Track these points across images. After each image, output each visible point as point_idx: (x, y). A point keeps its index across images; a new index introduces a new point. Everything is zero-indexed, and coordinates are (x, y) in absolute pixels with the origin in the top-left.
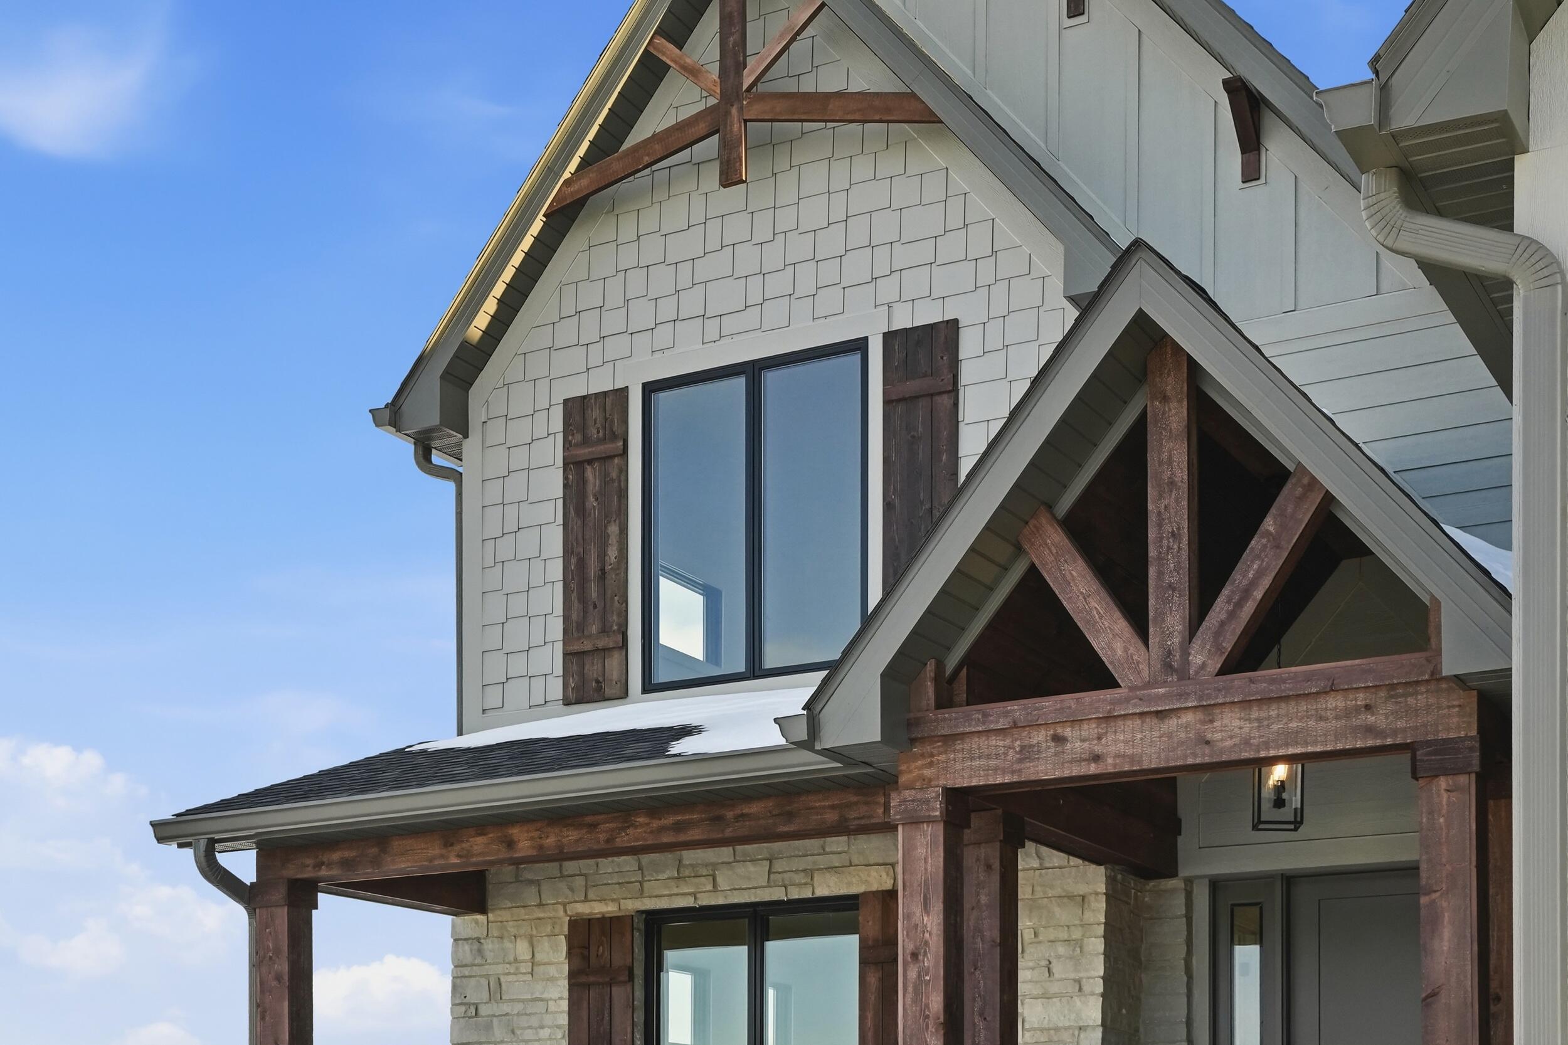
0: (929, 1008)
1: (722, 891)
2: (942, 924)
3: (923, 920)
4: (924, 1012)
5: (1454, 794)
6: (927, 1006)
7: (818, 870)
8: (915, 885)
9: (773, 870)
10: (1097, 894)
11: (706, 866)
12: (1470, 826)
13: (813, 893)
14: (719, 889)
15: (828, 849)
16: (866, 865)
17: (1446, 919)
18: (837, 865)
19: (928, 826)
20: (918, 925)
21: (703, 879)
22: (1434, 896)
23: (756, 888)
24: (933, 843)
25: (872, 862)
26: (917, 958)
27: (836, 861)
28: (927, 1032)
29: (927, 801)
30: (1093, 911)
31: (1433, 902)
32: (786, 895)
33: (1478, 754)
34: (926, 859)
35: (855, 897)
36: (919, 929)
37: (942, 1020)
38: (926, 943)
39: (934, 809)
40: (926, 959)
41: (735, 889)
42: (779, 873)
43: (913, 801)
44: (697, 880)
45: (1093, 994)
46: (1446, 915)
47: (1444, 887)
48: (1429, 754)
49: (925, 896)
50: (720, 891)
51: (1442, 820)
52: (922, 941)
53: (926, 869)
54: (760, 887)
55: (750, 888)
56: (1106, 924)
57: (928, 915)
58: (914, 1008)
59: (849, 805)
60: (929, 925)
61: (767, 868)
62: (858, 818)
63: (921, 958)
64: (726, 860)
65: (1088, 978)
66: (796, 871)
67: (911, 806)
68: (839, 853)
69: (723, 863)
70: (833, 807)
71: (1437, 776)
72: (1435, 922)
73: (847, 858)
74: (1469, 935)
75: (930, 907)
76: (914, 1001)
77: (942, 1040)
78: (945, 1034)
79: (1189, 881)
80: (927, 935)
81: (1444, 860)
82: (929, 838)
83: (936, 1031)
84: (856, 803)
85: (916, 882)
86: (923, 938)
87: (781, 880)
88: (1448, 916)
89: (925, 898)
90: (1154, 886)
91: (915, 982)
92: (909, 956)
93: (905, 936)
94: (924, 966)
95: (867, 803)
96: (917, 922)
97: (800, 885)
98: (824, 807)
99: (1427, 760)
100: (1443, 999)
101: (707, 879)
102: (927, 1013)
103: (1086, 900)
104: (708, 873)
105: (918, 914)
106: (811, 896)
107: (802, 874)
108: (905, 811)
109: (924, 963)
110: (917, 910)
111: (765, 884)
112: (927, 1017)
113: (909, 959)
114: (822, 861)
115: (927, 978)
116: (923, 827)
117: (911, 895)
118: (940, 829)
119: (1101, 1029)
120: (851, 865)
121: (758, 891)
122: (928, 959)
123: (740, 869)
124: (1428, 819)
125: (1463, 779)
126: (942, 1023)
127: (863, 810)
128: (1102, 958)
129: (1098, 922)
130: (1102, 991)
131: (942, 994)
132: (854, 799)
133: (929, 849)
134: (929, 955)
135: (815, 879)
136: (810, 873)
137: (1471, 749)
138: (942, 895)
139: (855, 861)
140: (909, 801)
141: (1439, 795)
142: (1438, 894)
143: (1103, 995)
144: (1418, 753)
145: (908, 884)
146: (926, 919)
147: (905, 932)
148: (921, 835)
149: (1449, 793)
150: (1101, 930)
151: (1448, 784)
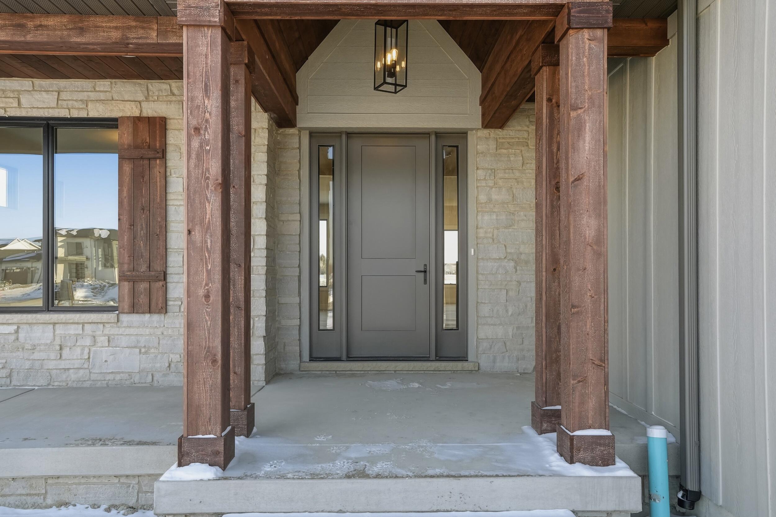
0: (209, 171)
1: (24, 108)
2: (220, 106)
3: (204, 103)
4: (205, 175)
5: (593, 42)
6: (208, 170)
7: (91, 100)
8: (198, 74)
9: (60, 98)
10: (263, 128)
11: (13, 92)
12: (603, 65)
13: (88, 114)
14: (22, 106)
15: (97, 89)
16: (122, 101)
17: (587, 128)
18: (102, 98)
19: (208, 30)
20: (200, 106)
21: (11, 100)
22: (579, 111)
23: (49, 108)
24: (212, 43)
25: (126, 99)
26: (199, 132)
27: (102, 96)
28: (208, 190)
29: (208, 9)
30: (261, 137)
31: (579, 115)
32: (70, 115)
33: (612, 15)
34: (206, 56)
35: (115, 120)
36: (201, 109)
37: (220, 181)
38: (207, 121)
39: (214, 16)
40: (206, 133)
41: (34, 108)
42: (65, 100)
43: (197, 7)
44: (7, 100)
45: (261, 184)
46: (587, 125)
47: (586, 105)
48: (580, 12)
49: (206, 84)
50: (23, 108)
51: (585, 59)
52: (203, 119)
53: (206, 63)
54: (52, 108)
55: (44, 108)
56: (268, 145)
57: (209, 99)
58: (197, 171)
59: (130, 28)
60: (209, 107)
61: (56, 97)
62: (137, 38)
63: (202, 132)
64: (27, 89)
65: (258, 175)
66: (76, 100)
67: (194, 11)
68: (106, 92)
69: (25, 91)
70: (116, 28)
71: (582, 28)
72: (580, 129)
73: (111, 95)
74: (602, 140)
75: (210, 93)
76: (197, 166)
77: (220, 197)
78: (222, 192)
79: (300, 129)
80: (207, 115)
81: (586, 87)
82: (209, 39)
83: (215, 189)
84: (136, 27)
85: (198, 73)
86: (204, 117)
87: (66, 105)
88: (589, 126)
89: (206, 85)
90: (282, 132)
91: (198, 151)
92: (193, 130)
93: (189, 114)
94: (205, 138)
95: (143, 28)
96: (199, 104)
97: (79, 109)
98: (110, 27)
99: (578, 16)
100: (585, 182)
101: (14, 100)
102: (208, 175)
103: (256, 132)
104: (15, 96)
105: (200, 98)
106: (86, 116)
107: (80, 103)
108: (190, 14)
109: (205, 136)
110: (199, 94)
111: (55, 106)
112: (208, 178)
113: (193, 133)
114: (93, 95)
115: (208, 148)
116: (204, 30)
117: (195, 82)
118: (218, 33)
119: (265, 204)
120: (113, 100)
121: (50, 110)
122: (208, 132)
123: (37, 96)
124: (576, 58)
125: (599, 33)
126: (220, 184)
127: (141, 32)
128: (266, 164)
129: (264, 144)
130: (266, 183)
131: (220, 161)
132: (134, 24)
133: (209, 48)
134: (209, 130)
135: (89, 106)
136: (86, 102)
137: (607, 11)
138: (220, 85)
139: (116, 97)
140: (192, 7)
141: (583, 42)
142: (582, 110)
143: (266, 185)
144: (572, 11)
145: (192, 74)
146: (206, 102)
147: (189, 111)
148: (202, 36)
149: (590, 41)
150: (265, 149)
151: (589, 35)
